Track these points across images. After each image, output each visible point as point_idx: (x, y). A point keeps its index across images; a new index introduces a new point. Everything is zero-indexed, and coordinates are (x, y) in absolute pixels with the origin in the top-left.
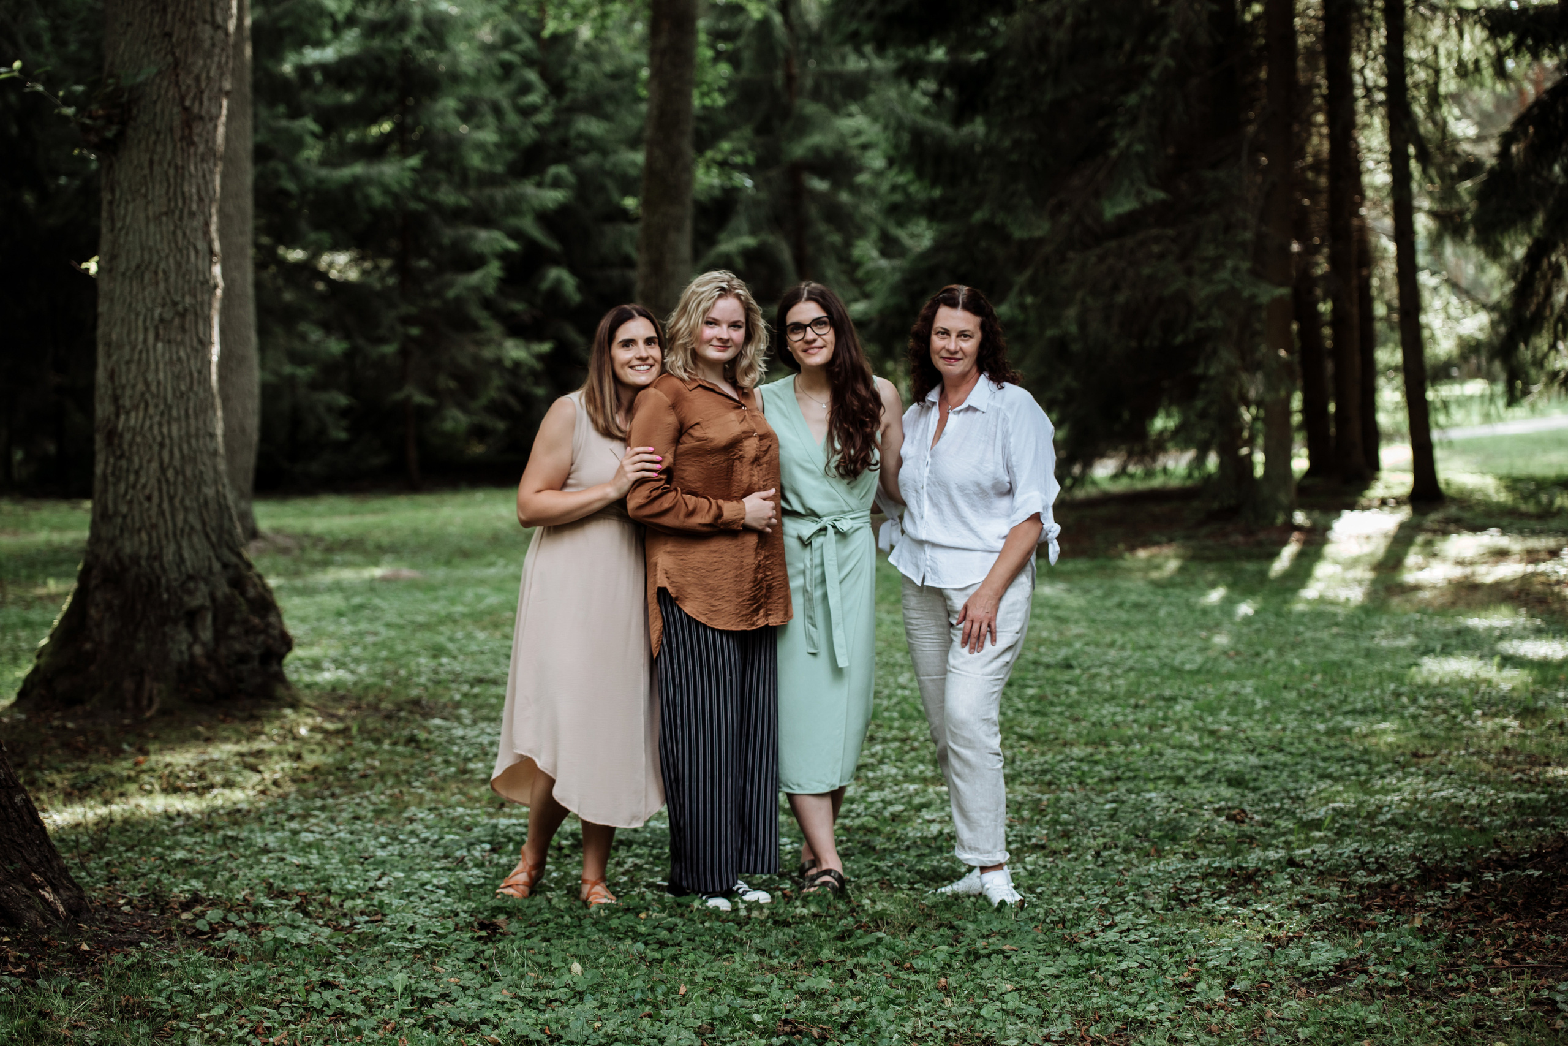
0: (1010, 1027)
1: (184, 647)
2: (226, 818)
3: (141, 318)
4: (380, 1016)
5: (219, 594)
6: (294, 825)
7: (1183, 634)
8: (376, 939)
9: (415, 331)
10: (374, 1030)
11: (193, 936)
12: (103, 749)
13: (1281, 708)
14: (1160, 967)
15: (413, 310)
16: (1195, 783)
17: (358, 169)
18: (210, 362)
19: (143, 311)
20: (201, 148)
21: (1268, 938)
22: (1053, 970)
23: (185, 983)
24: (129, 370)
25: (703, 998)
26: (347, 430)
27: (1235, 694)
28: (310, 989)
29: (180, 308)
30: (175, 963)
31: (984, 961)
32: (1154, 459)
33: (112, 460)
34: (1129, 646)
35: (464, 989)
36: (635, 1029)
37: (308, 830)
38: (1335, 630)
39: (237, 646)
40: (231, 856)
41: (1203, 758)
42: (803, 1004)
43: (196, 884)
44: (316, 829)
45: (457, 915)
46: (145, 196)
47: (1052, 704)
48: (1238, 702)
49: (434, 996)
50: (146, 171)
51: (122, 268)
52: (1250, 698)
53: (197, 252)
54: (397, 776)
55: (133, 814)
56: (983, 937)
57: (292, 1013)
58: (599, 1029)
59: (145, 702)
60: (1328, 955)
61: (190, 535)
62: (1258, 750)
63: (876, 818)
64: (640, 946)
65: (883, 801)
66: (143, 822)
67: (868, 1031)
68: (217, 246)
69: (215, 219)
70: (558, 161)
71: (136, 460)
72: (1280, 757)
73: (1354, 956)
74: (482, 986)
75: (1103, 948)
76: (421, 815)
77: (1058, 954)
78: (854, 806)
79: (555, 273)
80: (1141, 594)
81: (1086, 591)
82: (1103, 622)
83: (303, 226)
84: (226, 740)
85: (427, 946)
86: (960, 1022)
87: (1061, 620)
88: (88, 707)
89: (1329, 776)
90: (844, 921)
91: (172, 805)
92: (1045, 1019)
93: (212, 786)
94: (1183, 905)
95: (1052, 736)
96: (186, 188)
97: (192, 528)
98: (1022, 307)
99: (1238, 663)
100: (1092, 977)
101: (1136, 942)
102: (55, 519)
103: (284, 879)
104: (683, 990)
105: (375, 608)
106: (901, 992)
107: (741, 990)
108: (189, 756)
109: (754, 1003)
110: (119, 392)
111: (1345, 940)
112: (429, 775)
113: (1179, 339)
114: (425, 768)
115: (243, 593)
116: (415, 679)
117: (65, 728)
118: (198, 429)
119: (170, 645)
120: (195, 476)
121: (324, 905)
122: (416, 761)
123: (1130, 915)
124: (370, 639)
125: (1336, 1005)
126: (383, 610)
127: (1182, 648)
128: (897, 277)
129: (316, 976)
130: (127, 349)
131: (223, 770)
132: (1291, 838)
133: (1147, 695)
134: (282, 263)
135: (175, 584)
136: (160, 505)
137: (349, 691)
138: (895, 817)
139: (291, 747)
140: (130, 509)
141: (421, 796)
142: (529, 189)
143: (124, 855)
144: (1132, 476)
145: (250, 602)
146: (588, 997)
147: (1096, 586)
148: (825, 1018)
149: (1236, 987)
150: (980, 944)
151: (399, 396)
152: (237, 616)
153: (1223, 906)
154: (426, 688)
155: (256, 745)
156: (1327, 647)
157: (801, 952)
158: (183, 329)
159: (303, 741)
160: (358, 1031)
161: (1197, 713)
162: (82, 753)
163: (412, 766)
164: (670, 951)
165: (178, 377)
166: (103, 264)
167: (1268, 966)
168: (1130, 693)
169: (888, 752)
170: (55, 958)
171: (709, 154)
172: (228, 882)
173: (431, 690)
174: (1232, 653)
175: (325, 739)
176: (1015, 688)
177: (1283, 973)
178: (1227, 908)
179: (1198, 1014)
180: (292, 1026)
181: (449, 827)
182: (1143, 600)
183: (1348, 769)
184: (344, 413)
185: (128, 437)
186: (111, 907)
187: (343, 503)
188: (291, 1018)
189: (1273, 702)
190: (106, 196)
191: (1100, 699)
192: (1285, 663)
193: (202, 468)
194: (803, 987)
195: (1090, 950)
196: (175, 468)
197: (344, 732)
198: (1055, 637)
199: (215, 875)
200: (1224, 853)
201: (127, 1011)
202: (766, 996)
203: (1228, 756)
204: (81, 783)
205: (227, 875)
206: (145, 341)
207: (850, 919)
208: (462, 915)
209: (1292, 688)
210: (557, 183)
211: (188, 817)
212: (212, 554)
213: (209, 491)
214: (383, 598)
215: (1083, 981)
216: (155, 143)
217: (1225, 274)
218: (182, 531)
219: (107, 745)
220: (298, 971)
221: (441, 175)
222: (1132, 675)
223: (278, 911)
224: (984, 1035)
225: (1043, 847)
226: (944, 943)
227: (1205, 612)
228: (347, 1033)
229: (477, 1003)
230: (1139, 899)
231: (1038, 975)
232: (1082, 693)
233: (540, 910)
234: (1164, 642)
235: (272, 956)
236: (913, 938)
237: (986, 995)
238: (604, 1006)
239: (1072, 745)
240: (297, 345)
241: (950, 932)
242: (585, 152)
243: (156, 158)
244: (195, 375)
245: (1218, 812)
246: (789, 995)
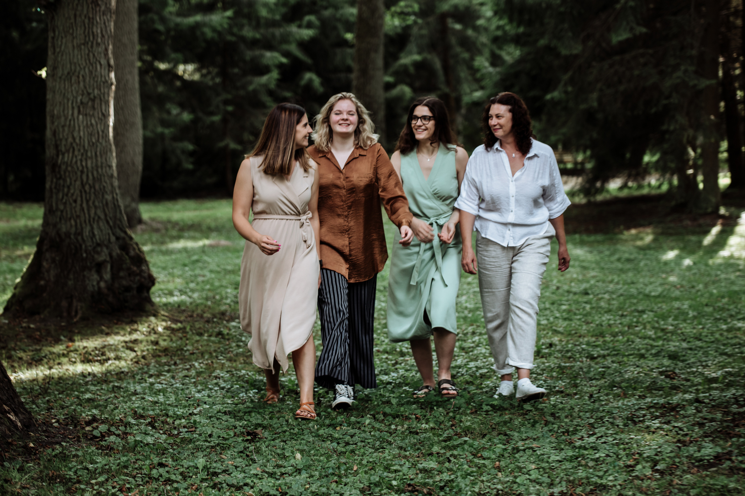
0: (532, 488)
1: (95, 283)
2: (115, 377)
3: (70, 102)
4: (189, 481)
5: (114, 254)
6: (152, 380)
7: (652, 276)
8: (191, 441)
9: (230, 108)
10: (186, 489)
11: (91, 439)
12: (50, 339)
13: (703, 316)
14: (617, 456)
15: (229, 96)
16: (650, 357)
17: (198, 18)
18: (108, 126)
19: (72, 98)
20: (103, 8)
21: (679, 441)
22: (558, 458)
23: (84, 464)
24: (64, 130)
25: (366, 472)
26: (192, 163)
27: (678, 309)
28: (152, 467)
29: (92, 96)
30: (80, 453)
31: (521, 453)
32: (643, 178)
33: (55, 180)
34: (621, 282)
35: (236, 467)
36: (328, 489)
37: (160, 383)
38: (738, 274)
39: (124, 283)
40: (116, 396)
41: (656, 344)
42: (420, 476)
43: (95, 411)
44: (164, 382)
45: (236, 428)
46: (72, 34)
47: (575, 314)
48: (679, 313)
49: (220, 471)
50: (73, 20)
51: (60, 74)
52: (686, 311)
53: (101, 65)
54: (211, 353)
55: (65, 374)
56: (523, 440)
57: (142, 480)
58: (308, 489)
59: (73, 313)
60: (711, 450)
61: (98, 222)
62: (688, 340)
63: (471, 376)
64: (335, 444)
65: (476, 367)
66: (70, 378)
67: (454, 490)
68: (112, 62)
69: (111, 47)
70: (310, 13)
71: (68, 180)
72: (699, 343)
73: (725, 451)
74: (247, 466)
75: (587, 446)
76: (222, 375)
77: (563, 449)
78: (460, 370)
79: (308, 76)
80: (631, 254)
81: (600, 252)
82: (608, 269)
83: (168, 50)
84: (117, 334)
85: (218, 445)
86: (505, 485)
87: (584, 268)
88: (42, 316)
89: (726, 354)
90: (447, 432)
91: (86, 370)
92: (552, 484)
93: (109, 359)
94: (635, 423)
95: (573, 332)
96: (95, 30)
97: (99, 217)
98: (566, 92)
99: (681, 292)
100: (579, 462)
101: (605, 443)
102: (30, 213)
103: (143, 409)
104: (355, 468)
105: (205, 262)
106: (474, 469)
107: (387, 468)
108: (97, 343)
109: (394, 475)
110: (58, 142)
111: (721, 442)
112: (228, 353)
113: (653, 110)
114: (226, 349)
115: (127, 253)
116: (224, 301)
117: (29, 327)
118: (102, 163)
119: (87, 282)
120: (101, 189)
121: (164, 422)
122: (221, 345)
123: (603, 429)
124: (200, 279)
125: (712, 478)
126: (208, 263)
127: (651, 283)
128: (498, 77)
129: (156, 460)
130: (63, 119)
131: (116, 350)
132: (700, 387)
133: (629, 310)
134: (157, 71)
135: (90, 248)
136: (81, 205)
137: (187, 307)
138: (482, 376)
139: (153, 337)
140: (65, 207)
141: (223, 364)
142: (294, 29)
143: (58, 396)
144: (630, 188)
145: (131, 258)
146: (303, 472)
147: (606, 250)
148: (431, 483)
149: (658, 467)
150: (520, 443)
151: (222, 144)
152: (124, 266)
153: (656, 423)
154: (230, 305)
155: (135, 336)
156: (733, 283)
157: (422, 448)
158: (94, 108)
159: (160, 335)
160: (177, 490)
161: (656, 319)
162: (38, 341)
163: (219, 348)
164: (351, 447)
165: (91, 135)
166: (49, 72)
167: (677, 456)
168: (620, 308)
169: (482, 340)
170: (15, 451)
171: (393, 9)
172: (112, 411)
173: (233, 307)
174: (678, 286)
175: (172, 333)
176: (555, 305)
177: (685, 460)
178: (658, 425)
179: (637, 482)
180: (141, 487)
181: (237, 381)
182: (632, 257)
183: (737, 350)
184: (192, 154)
185: (63, 167)
186: (47, 424)
187: (191, 204)
188: (141, 483)
189: (699, 313)
190: (51, 34)
191: (602, 312)
192: (708, 292)
193: (105, 184)
194: (420, 466)
195: (580, 447)
196: (90, 185)
197: (183, 330)
198: (580, 277)
199: (106, 407)
200: (661, 395)
201: (52, 480)
202: (399, 471)
203: (670, 343)
204: (37, 358)
205: (112, 406)
206: (73, 114)
207: (450, 430)
208: (239, 428)
209: (711, 306)
210: (309, 26)
211: (94, 375)
212: (110, 232)
213: (109, 197)
214: (209, 256)
215: (575, 464)
216: (77, 5)
217: (679, 74)
218: (94, 219)
219: (52, 337)
220: (147, 457)
221: (245, 21)
222: (622, 298)
223: (138, 425)
224: (518, 493)
225: (562, 392)
226: (501, 443)
227: (666, 263)
228: (171, 491)
229: (243, 475)
230: (611, 420)
231: (550, 460)
232: (592, 308)
233: (281, 425)
234: (641, 280)
235: (133, 449)
236: (484, 441)
237: (520, 472)
238: (311, 476)
239: (584, 337)
240: (165, 116)
241: (505, 438)
242: (326, 8)
243: (78, 13)
244: (101, 133)
245: (661, 373)
246: (413, 471)
